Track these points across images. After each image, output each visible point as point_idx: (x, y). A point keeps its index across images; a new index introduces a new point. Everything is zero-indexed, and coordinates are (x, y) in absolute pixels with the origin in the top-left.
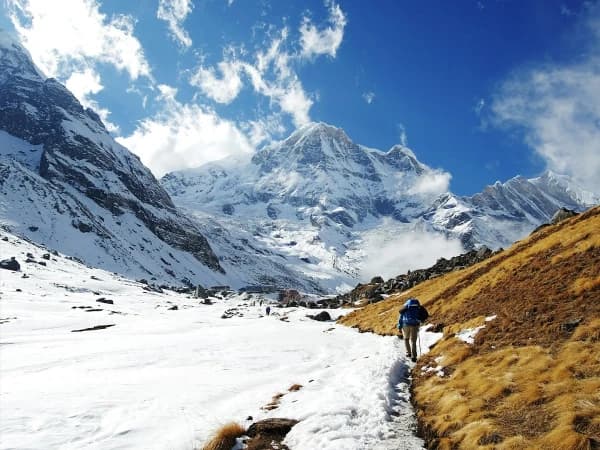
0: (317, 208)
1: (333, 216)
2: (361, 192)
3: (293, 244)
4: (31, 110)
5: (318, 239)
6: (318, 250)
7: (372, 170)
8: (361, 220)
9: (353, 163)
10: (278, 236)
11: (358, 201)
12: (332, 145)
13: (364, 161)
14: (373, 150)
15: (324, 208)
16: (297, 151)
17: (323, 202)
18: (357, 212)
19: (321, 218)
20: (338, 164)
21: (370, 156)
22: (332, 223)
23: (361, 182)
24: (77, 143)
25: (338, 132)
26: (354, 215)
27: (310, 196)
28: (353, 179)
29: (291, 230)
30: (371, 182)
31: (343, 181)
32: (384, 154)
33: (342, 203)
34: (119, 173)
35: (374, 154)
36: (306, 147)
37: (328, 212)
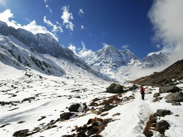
0: (110, 64)
1: (113, 65)
2: (118, 60)
3: (106, 72)
4: (67, 54)
5: (111, 71)
6: (111, 73)
7: (121, 55)
8: (119, 66)
9: (116, 54)
10: (103, 70)
11: (118, 62)
12: (112, 50)
13: (119, 53)
14: (121, 50)
15: (111, 64)
16: (105, 52)
17: (111, 63)
18: (118, 64)
19: (111, 66)
20: (113, 54)
21: (120, 52)
22: (113, 67)
23: (118, 58)
24: (77, 60)
25: (113, 47)
26: (117, 65)
27: (108, 61)
28: (117, 57)
29: (105, 69)
30: (120, 57)
31: (115, 58)
32: (123, 51)
33: (115, 63)
34: (83, 64)
35: (121, 51)
36: (106, 51)
37: (112, 65)
